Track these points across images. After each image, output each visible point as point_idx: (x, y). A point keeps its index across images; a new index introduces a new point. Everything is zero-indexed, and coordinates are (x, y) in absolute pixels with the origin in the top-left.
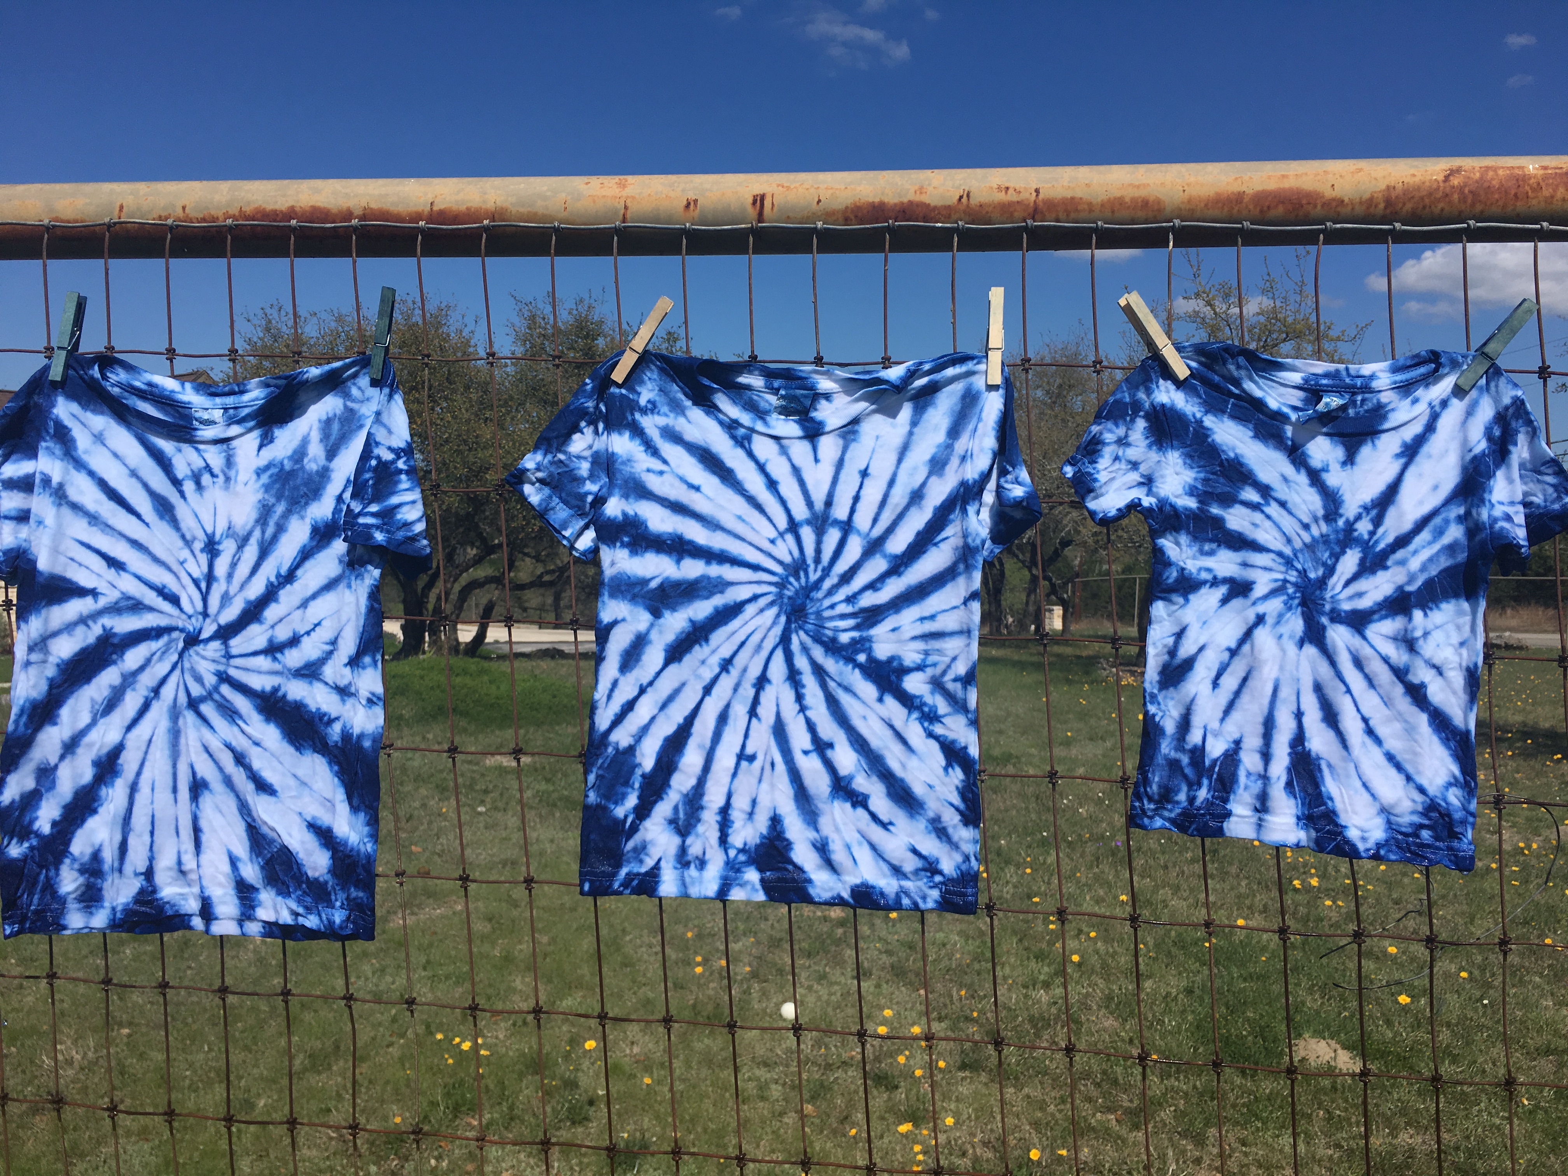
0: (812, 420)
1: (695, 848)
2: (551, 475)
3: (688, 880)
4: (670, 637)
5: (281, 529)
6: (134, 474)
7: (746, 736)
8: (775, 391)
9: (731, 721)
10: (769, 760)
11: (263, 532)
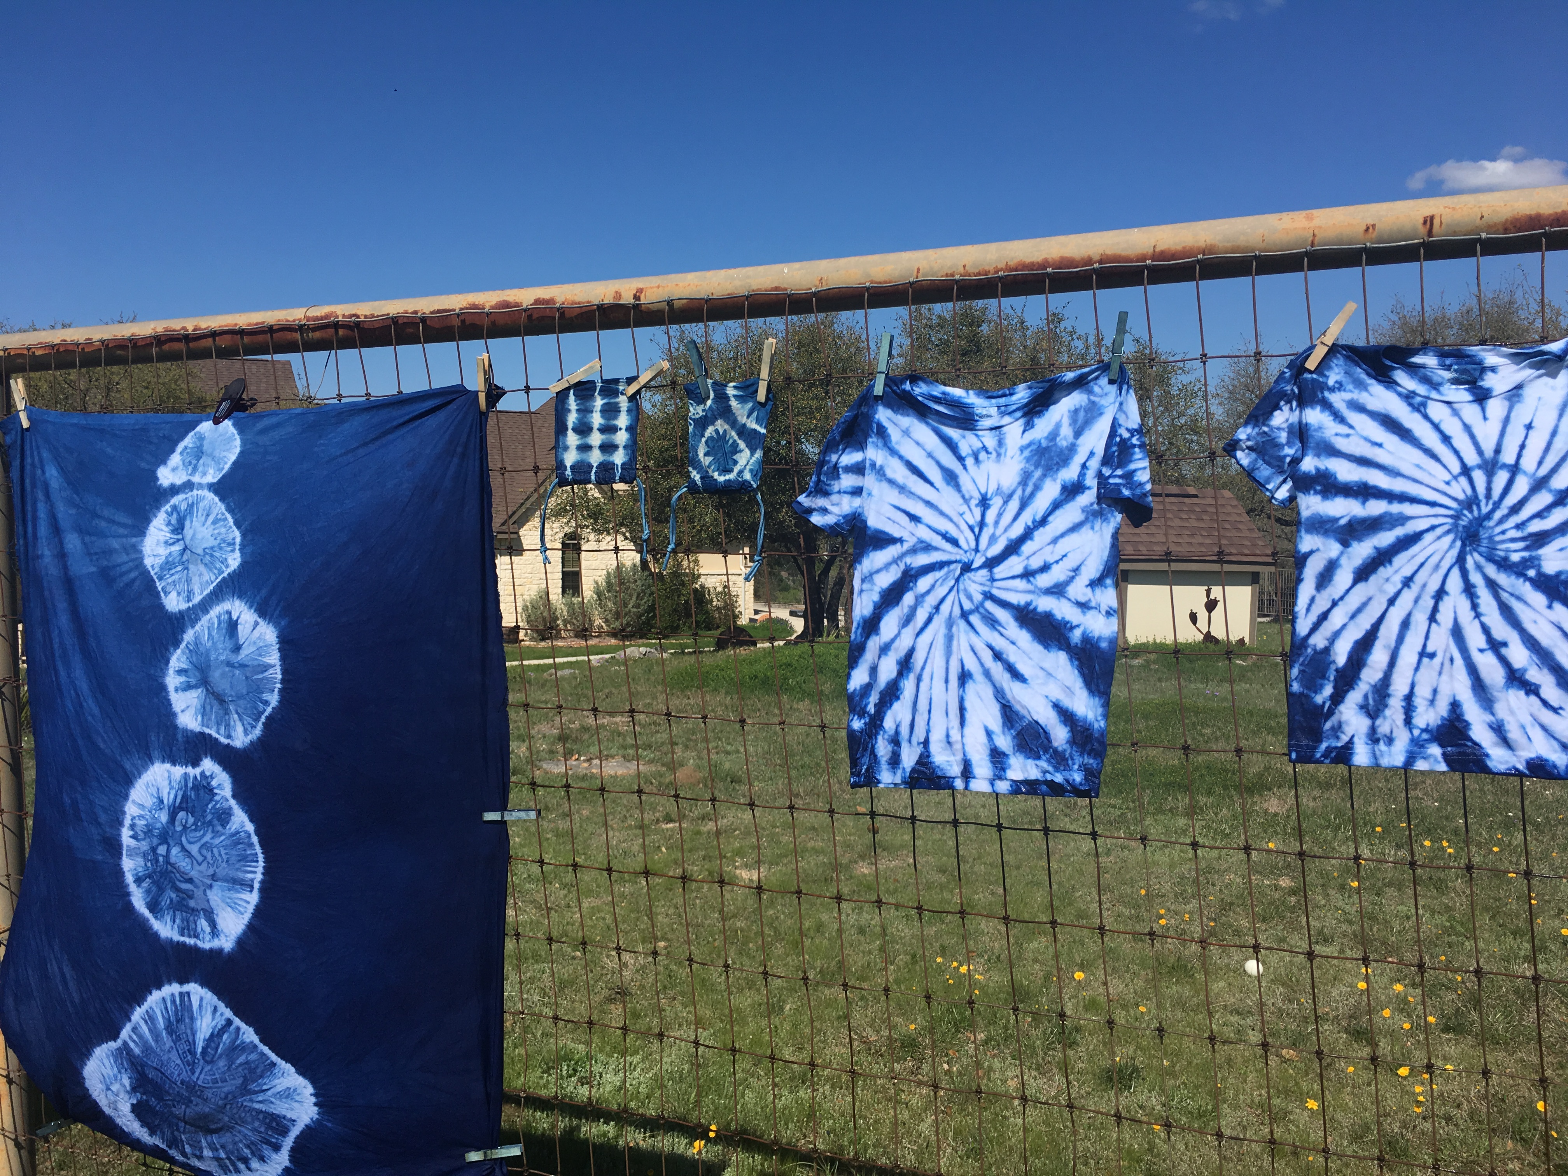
0: (1481, 387)
1: (1384, 727)
2: (1257, 443)
3: (1378, 753)
4: (1358, 562)
5: (1037, 488)
6: (930, 455)
7: (1427, 637)
8: (1448, 368)
9: (1412, 626)
10: (1448, 656)
11: (1024, 491)
